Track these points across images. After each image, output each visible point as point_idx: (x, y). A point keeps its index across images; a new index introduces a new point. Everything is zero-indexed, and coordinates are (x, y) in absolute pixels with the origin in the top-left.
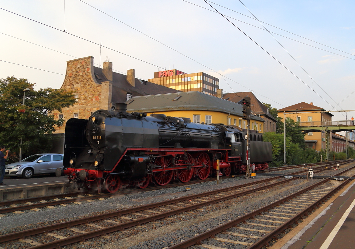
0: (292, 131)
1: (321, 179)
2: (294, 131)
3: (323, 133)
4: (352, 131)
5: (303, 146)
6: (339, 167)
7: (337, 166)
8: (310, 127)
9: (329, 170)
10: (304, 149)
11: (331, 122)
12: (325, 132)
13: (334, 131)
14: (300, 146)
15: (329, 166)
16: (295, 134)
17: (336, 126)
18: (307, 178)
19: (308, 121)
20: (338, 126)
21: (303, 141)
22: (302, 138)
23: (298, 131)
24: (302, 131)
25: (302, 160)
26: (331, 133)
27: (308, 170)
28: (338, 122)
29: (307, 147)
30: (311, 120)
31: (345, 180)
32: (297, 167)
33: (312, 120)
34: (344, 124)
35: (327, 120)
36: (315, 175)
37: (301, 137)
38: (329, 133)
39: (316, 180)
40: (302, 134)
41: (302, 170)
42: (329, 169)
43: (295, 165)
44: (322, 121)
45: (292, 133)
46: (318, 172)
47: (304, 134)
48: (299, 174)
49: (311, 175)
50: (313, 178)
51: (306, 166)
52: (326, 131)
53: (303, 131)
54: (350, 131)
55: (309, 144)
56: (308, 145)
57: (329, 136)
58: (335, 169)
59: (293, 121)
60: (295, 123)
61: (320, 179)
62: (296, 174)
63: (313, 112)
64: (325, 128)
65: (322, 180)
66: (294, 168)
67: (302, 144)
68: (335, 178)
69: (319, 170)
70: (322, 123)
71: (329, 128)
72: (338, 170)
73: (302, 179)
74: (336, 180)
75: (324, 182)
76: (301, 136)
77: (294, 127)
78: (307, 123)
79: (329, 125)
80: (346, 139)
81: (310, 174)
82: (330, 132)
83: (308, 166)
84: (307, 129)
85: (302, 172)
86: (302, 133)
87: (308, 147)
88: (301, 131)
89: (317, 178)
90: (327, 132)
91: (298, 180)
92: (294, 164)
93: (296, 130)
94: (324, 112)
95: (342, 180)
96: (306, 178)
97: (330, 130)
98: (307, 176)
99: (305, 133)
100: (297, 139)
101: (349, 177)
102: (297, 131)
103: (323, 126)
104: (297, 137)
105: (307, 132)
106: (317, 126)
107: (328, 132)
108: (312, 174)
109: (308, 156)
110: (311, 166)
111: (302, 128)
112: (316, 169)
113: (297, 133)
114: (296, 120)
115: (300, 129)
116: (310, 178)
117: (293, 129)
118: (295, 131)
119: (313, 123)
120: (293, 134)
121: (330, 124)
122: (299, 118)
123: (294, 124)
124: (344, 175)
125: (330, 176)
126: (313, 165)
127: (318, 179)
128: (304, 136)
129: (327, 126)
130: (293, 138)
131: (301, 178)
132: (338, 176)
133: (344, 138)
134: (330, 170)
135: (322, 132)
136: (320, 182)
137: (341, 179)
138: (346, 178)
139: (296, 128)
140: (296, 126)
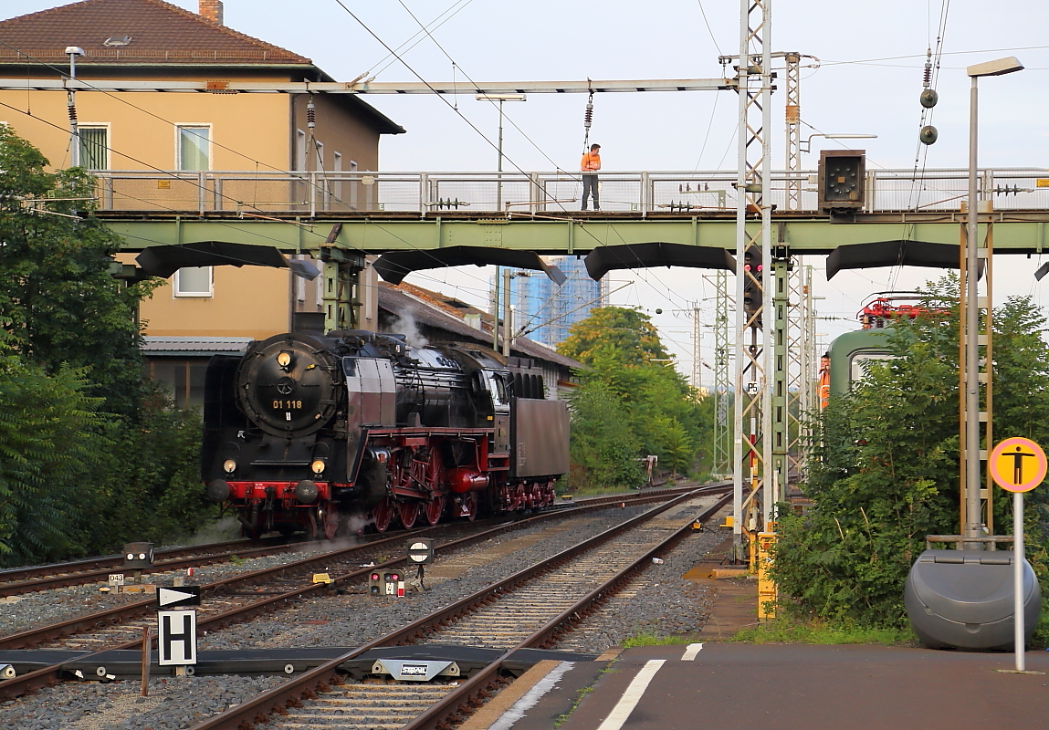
0: (23, 251)
1: (267, 673)
2: (39, 256)
3: (301, 281)
4: (538, 266)
5: (128, 388)
6: (421, 572)
7: (406, 562)
8: (192, 217)
9: (339, 599)
10: (135, 419)
11: (368, 181)
12: (320, 264)
13: (398, 264)
14: (96, 393)
15: (339, 567)
16: (51, 277)
17: (413, 218)
18: (145, 672)
19: (177, 167)
20: (430, 217)
21: (126, 342)
22: (116, 319)
23: (83, 257)
24: (119, 257)
25: (107, 515)
26: (371, 278)
27: (154, 606)
28: (430, 182)
29: (165, 403)
30: (204, 159)
31: (462, 677)
32: (64, 583)
33: (209, 156)
34: (480, 199)
35: (338, 163)
36: (219, 641)
37: (105, 307)
38: (356, 281)
39: (222, 688)
40: (121, 286)
41: (104, 608)
42: (337, 589)
43: (50, 559)
44: (301, 170)
45: (27, 267)
46: (245, 616)
47: (132, 281)
48: (74, 643)
49: (178, 647)
50: (199, 670)
51: (146, 567)
52: (326, 259)
53: (130, 259)
54: (527, 260)
55: (180, 376)
56: (171, 386)
57: (355, 304)
58: (390, 588)
59: (36, 159)
60: (53, 178)
61: (254, 672)
62: (46, 641)
63: (215, 89)
64: (319, 235)
65: (269, 685)
66: (35, 588)
67: (116, 371)
68: (386, 665)
69: (251, 602)
70: (297, 186)
71: (359, 236)
72: (412, 592)
73: (100, 687)
74: (388, 678)
75: (293, 704)
76: (108, 295)
77: (46, 219)
78: (167, 181)
79: (354, 205)
80: (492, 335)
81: (169, 637)
82: (361, 268)
83: (160, 568)
84: (166, 235)
85: (104, 626)
86: (113, 269)
87: (171, 397)
88: (108, 252)
89: (231, 673)
90: (333, 273)
91: (63, 694)
92: (36, 550)
93: (67, 241)
94: (316, 87)
95: (440, 678)
96: (135, 674)
97: (361, 254)
98: (141, 657)
99: (140, 275)
100: (68, 325)
101: (498, 653)
102: (71, 253)
103: (306, 218)
104: (74, 305)
105: (165, 261)
106: (255, 218)
107: (341, 270)
108: (185, 637)
109: (168, 476)
110: (185, 565)
111: (118, 229)
112: (229, 588)
113: (75, 269)
114: (60, 154)
115: (99, 235)
116: (172, 670)
117: (30, 232)
118: (54, 250)
119: (218, 184)
120: (32, 281)
121: (369, 199)
122: (92, 138)
123: (39, 188)
124: (462, 634)
125: (342, 643)
126: (208, 562)
127: (242, 673)
128: (133, 302)
129: (339, 219)
130: (36, 313)
131: (90, 675)
132: (407, 642)
133: (474, 323)
134: (347, 600)
135: (299, 270)
136: (254, 698)
137: (434, 668)
138: (470, 660)
139: (65, 226)
140: (62, 206)
